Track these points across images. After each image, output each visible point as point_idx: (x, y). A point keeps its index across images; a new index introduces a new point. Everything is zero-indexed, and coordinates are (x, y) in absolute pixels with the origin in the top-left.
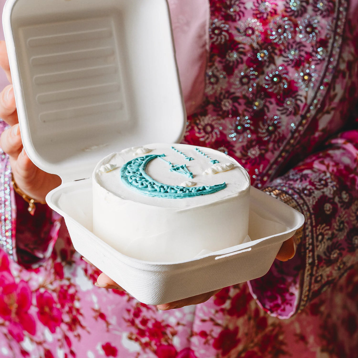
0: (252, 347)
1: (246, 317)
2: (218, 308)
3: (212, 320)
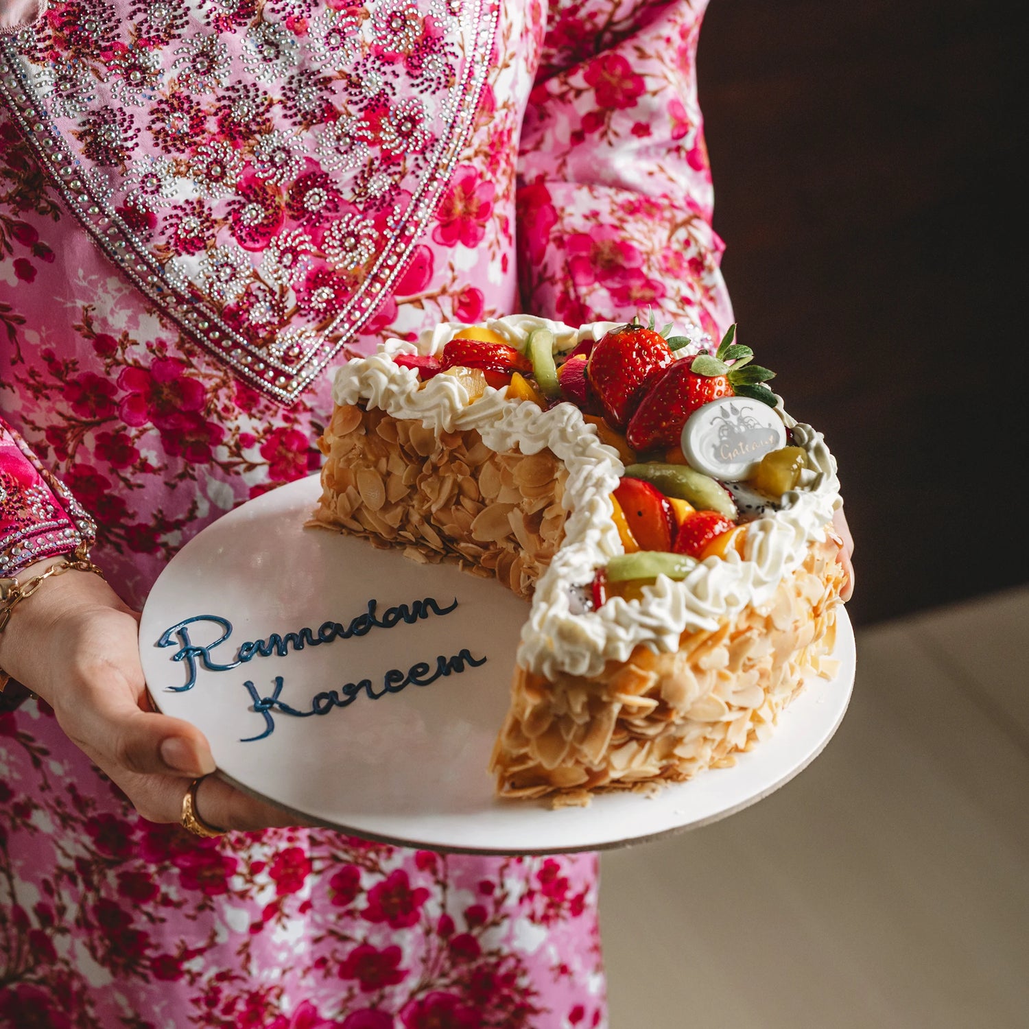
0: (447, 986)
1: (419, 929)
2: (342, 910)
3: (332, 933)
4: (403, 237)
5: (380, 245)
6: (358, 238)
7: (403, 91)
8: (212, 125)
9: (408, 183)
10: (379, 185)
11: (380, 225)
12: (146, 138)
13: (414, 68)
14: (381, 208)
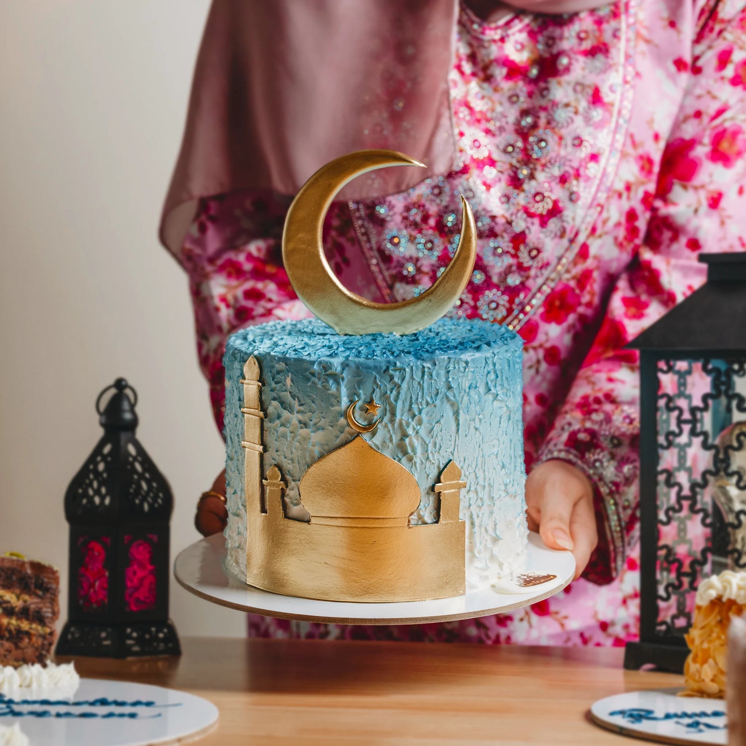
4: (522, 311)
5: (510, 311)
6: (498, 305)
7: (535, 234)
8: (432, 222)
9: (530, 283)
10: (514, 280)
11: (511, 301)
12: (398, 219)
13: (543, 223)
14: (512, 292)
